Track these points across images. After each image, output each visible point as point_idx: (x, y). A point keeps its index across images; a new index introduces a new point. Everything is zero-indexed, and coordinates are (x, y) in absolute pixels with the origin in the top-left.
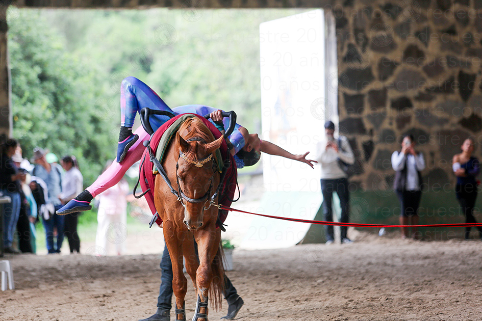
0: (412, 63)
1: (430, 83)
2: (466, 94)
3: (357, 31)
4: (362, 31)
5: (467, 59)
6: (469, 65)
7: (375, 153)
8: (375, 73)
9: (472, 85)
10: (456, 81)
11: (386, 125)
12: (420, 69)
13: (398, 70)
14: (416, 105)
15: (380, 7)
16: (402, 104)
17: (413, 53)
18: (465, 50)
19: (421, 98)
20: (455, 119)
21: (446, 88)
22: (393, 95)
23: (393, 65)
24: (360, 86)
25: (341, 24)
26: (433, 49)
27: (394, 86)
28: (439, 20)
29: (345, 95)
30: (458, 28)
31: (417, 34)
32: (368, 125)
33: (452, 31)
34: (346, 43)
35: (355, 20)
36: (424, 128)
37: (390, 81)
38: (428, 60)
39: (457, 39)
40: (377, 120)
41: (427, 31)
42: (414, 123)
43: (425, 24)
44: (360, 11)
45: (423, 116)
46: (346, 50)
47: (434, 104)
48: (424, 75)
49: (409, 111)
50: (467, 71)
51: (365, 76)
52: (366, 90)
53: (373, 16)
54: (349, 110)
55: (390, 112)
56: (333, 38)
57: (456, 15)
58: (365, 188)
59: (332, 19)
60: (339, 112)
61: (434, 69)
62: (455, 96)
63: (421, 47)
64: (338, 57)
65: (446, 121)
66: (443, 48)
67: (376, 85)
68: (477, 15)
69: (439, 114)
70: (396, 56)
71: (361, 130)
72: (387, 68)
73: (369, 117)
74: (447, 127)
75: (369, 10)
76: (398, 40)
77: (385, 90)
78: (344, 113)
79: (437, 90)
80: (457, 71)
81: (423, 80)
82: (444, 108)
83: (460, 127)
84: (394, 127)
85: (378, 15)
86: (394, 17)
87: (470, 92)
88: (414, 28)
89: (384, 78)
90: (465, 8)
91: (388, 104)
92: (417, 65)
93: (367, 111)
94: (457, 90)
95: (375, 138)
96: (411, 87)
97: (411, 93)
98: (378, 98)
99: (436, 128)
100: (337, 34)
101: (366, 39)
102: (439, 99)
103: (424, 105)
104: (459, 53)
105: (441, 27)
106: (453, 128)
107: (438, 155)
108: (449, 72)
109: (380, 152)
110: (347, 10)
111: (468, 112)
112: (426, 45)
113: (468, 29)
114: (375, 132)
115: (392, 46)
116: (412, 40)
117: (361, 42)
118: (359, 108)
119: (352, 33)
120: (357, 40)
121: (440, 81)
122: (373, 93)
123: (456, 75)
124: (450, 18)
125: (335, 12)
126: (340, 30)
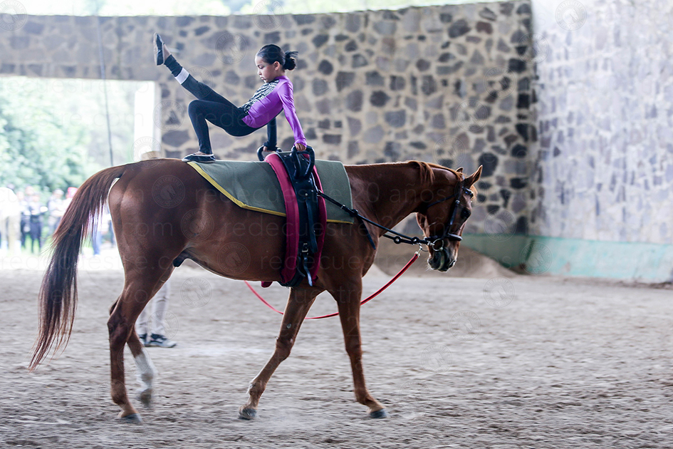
1: (237, 144)
3: (178, 101)
4: (182, 100)
8: (191, 135)
24: (178, 144)
25: (165, 94)
29: (166, 151)
35: (176, 92)
51: (183, 136)
52: (183, 148)
59: (159, 91)
67: (192, 144)
80: (259, 136)
81: (231, 142)
96: (222, 147)
110: (170, 84)
125: (161, 85)
126: (165, 100)
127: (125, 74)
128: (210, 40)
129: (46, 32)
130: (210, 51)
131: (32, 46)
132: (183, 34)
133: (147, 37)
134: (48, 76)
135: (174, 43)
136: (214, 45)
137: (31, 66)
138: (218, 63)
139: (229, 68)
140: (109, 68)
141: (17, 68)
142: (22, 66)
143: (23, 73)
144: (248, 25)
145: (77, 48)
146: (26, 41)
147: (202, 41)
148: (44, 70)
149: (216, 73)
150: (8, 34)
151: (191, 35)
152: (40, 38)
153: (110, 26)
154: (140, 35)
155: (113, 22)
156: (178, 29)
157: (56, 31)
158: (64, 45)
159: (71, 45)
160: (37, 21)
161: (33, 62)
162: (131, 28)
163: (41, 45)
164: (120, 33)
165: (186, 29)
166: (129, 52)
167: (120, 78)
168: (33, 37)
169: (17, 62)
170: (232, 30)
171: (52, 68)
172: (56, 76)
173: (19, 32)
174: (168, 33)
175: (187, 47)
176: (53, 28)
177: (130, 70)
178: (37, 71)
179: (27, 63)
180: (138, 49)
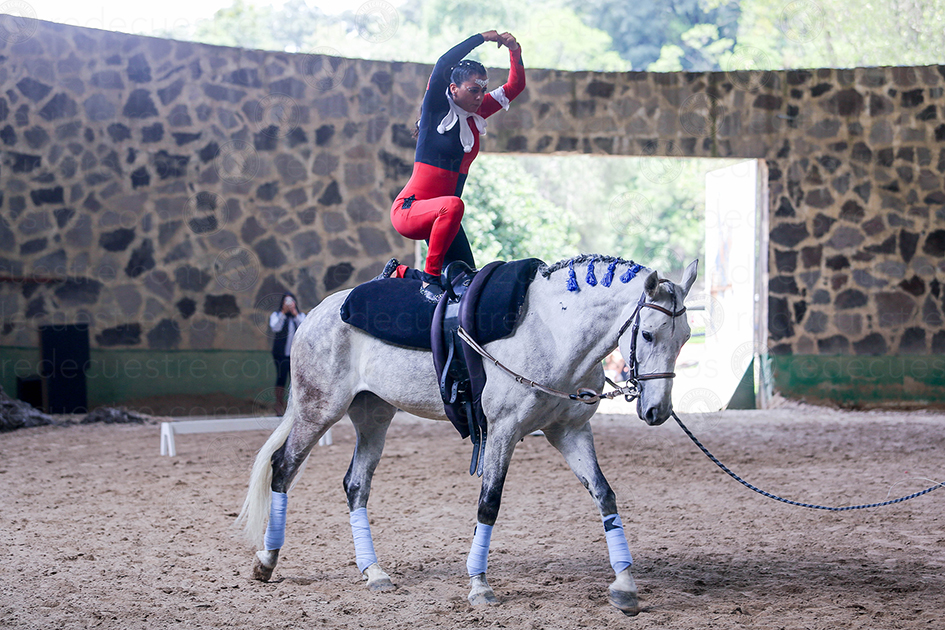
0: (852, 220)
1: (869, 241)
2: (908, 254)
3: (791, 184)
4: (797, 183)
5: (911, 218)
6: (912, 223)
7: (807, 314)
8: (810, 229)
9: (915, 245)
10: (898, 241)
11: (820, 285)
12: (859, 226)
13: (835, 227)
14: (854, 265)
15: (817, 159)
16: (839, 263)
17: (852, 210)
18: (908, 208)
19: (858, 257)
20: (896, 282)
21: (887, 248)
22: (829, 253)
23: (829, 222)
24: (793, 242)
25: (774, 175)
26: (873, 206)
27: (830, 243)
28: (880, 175)
29: (776, 251)
30: (901, 185)
31: (857, 189)
32: (801, 285)
33: (894, 188)
34: (780, 196)
35: (789, 172)
36: (862, 289)
37: (826, 238)
38: (868, 217)
39: (898, 195)
40: (812, 279)
41: (867, 186)
42: (851, 284)
43: (866, 179)
44: (795, 163)
45: (861, 276)
46: (778, 204)
47: (872, 264)
48: (863, 233)
49: (844, 271)
50: (909, 230)
51: (800, 232)
52: (799, 247)
53: (809, 168)
54: (780, 268)
55: (825, 271)
56: (766, 190)
57: (899, 170)
58: (795, 351)
59: (766, 170)
60: (769, 270)
61: (874, 227)
62: (896, 257)
63: (861, 202)
64: (770, 211)
65: (885, 283)
66: (884, 205)
67: (811, 242)
68: (922, 171)
69: (877, 275)
70: (832, 212)
71: (794, 289)
72: (822, 224)
73: (802, 275)
74: (886, 289)
75: (804, 162)
76: (835, 194)
77: (820, 247)
78: (775, 272)
79: (877, 249)
80: (899, 229)
81: (862, 239)
82: (883, 269)
83: (900, 289)
84: (829, 287)
85: (815, 169)
86: (832, 171)
87: (913, 252)
88: (853, 183)
89: (819, 235)
90: (909, 164)
91: (823, 263)
92: (857, 222)
93: (800, 269)
94: (898, 250)
95: (808, 299)
96: (850, 245)
97: (849, 252)
98: (813, 256)
99: (874, 290)
100: (769, 186)
101: (801, 193)
102: (879, 258)
103: (862, 265)
104: (902, 211)
105: (882, 183)
106: (894, 291)
107: (875, 320)
108: (890, 231)
109: (813, 313)
110: (780, 162)
111: (909, 275)
112: (866, 202)
113: (912, 185)
114: (808, 292)
115: (829, 201)
116: (851, 195)
117: (795, 197)
118: (792, 267)
119: (785, 185)
120: (792, 195)
121: (880, 239)
122: (807, 250)
123: (898, 234)
124: (893, 174)
125: (768, 163)
126: (773, 182)
127: (721, 149)
128: (831, 102)
129: (617, 95)
130: (831, 117)
131: (599, 113)
132: (797, 94)
133: (750, 99)
134: (619, 153)
135: (784, 107)
136: (836, 109)
137: (598, 140)
138: (843, 133)
139: (857, 140)
140: (700, 141)
141: (580, 144)
142: (586, 141)
143: (588, 150)
144: (882, 82)
145: (658, 114)
146: (592, 106)
147: (821, 104)
148: (616, 146)
149: (841, 146)
150: (567, 98)
151: (807, 95)
152: (610, 103)
153: (701, 85)
154: (740, 97)
155: (705, 80)
156: (790, 88)
157: (630, 93)
158: (641, 112)
159: (650, 112)
160: (604, 79)
161: (602, 134)
162: (729, 87)
163: (611, 113)
164: (714, 94)
165: (800, 87)
166: (727, 120)
167: (715, 155)
168: (600, 100)
169: (580, 136)
170: (860, 88)
171: (626, 142)
172: (631, 153)
173: (581, 94)
174: (776, 93)
175: (802, 111)
176: (626, 88)
177: (727, 144)
178: (606, 146)
179: (592, 136)
180: (737, 115)
